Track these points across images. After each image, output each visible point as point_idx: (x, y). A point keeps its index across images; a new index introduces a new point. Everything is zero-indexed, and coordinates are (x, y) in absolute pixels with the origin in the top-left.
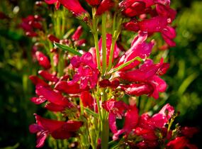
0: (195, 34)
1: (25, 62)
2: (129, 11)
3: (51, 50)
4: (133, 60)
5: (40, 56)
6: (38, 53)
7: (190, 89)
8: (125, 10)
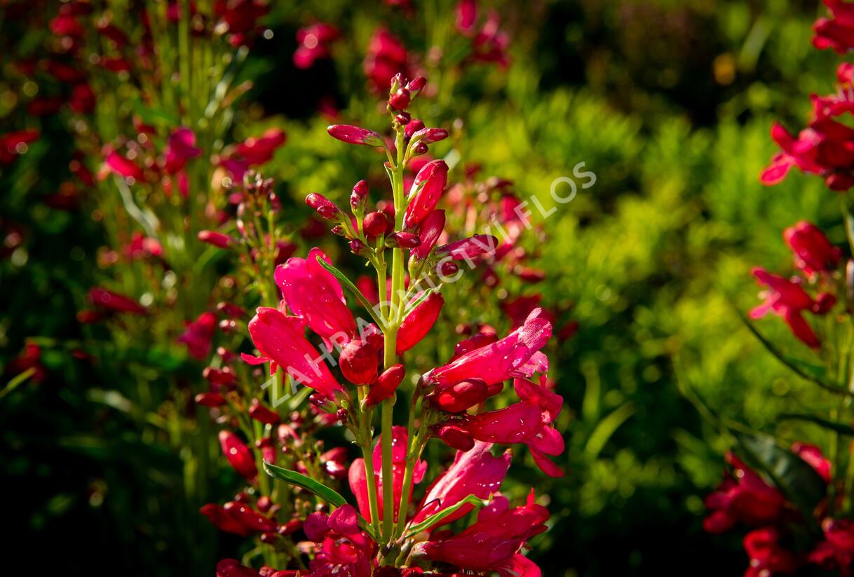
0: (623, 291)
1: (191, 426)
2: (446, 398)
3: (258, 442)
4: (459, 503)
5: (230, 443)
6: (223, 435)
7: (617, 442)
8: (437, 395)
